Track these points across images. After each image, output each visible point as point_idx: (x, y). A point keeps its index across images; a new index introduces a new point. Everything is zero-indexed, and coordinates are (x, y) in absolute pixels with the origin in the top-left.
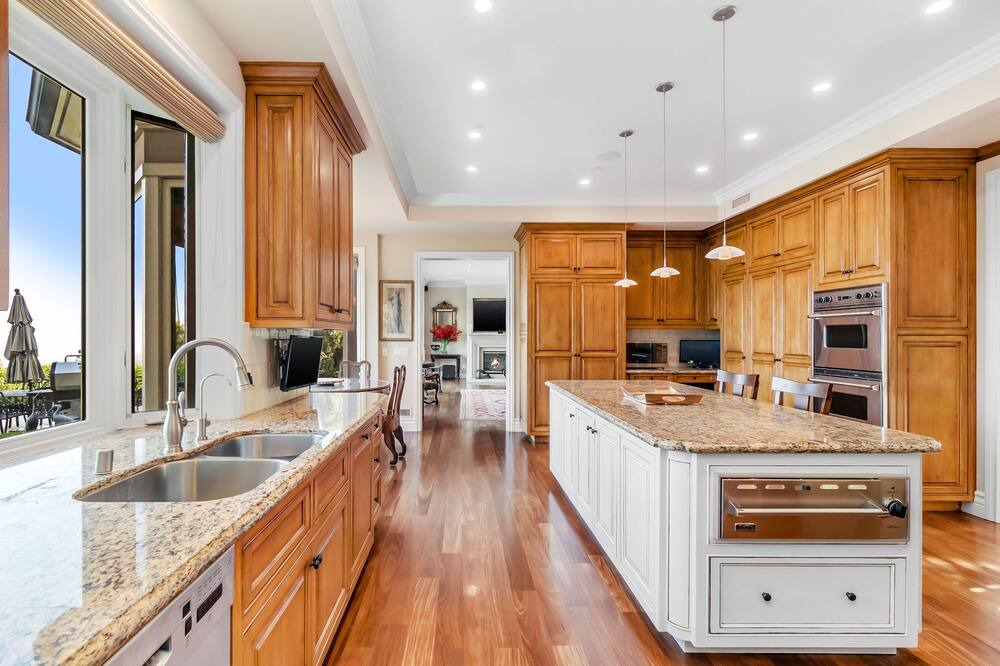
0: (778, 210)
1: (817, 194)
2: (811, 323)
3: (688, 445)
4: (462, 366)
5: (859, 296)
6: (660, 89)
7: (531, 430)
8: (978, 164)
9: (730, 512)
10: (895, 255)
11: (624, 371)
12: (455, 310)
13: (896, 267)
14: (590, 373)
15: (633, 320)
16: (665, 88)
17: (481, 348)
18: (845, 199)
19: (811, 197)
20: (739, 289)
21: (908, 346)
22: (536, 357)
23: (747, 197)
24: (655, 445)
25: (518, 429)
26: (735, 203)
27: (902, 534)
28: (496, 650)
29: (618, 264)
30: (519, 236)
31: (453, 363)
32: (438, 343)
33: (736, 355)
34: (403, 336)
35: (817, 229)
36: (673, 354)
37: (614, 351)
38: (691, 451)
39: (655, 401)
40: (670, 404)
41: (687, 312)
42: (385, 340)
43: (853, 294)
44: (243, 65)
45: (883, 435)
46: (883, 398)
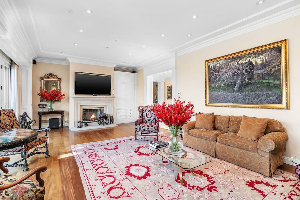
12: (60, 80)
17: (81, 106)
32: (45, 103)
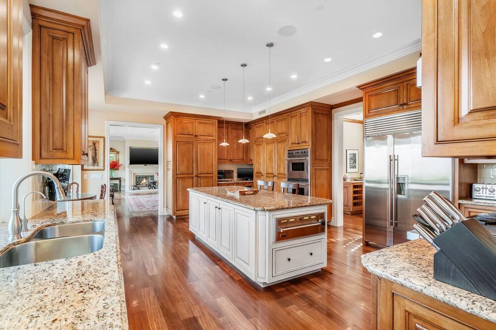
0: (276, 118)
1: (289, 114)
2: (286, 162)
3: (266, 208)
4: (122, 184)
5: (302, 152)
6: (242, 65)
7: (174, 213)
8: (333, 110)
9: (279, 231)
10: (312, 139)
11: (217, 183)
12: (118, 153)
13: (312, 143)
14: (202, 184)
15: (220, 160)
16: (244, 65)
17: (134, 174)
18: (298, 117)
19: (286, 114)
20: (261, 147)
21: (316, 170)
22: (177, 178)
23: (264, 112)
24: (254, 210)
25: (166, 214)
26: (260, 113)
27: (323, 231)
28: (192, 308)
29: (214, 135)
30: (166, 118)
31: (117, 182)
33: (260, 174)
34: (99, 168)
35: (288, 127)
36: (235, 175)
37: (212, 174)
38: (267, 210)
39: (242, 193)
40: (248, 195)
41: (241, 156)
42: (86, 170)
43: (300, 151)
44: (31, 6)
45: (309, 199)
46: (309, 188)
